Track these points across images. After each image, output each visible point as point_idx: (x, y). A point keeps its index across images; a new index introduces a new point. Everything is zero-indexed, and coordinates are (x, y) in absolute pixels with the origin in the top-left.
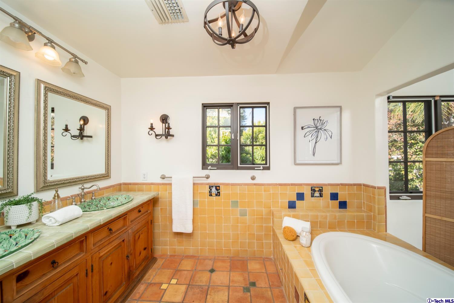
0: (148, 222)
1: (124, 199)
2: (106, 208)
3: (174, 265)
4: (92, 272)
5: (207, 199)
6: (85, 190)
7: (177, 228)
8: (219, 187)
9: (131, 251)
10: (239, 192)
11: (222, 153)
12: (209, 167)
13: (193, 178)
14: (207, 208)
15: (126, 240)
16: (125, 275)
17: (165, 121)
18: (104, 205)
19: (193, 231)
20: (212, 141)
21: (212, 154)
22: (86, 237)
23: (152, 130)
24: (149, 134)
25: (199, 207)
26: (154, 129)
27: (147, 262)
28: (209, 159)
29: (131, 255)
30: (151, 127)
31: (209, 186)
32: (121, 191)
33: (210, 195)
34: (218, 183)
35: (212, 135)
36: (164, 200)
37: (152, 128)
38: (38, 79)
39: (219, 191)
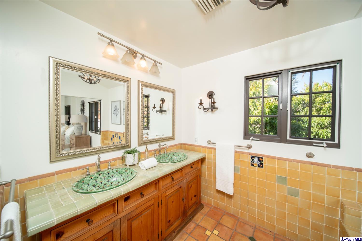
0: (197, 176)
1: (182, 156)
2: (170, 163)
3: (217, 217)
4: (162, 204)
5: (249, 168)
6: (161, 147)
7: (219, 187)
8: (262, 158)
9: (185, 196)
10: (287, 169)
11: (266, 120)
12: (251, 138)
13: (235, 146)
14: (248, 176)
15: (182, 187)
16: (181, 212)
17: (211, 97)
18: (171, 158)
19: (234, 193)
20: (254, 109)
21: (255, 120)
22: (158, 181)
23: (201, 105)
24: (199, 108)
25: (240, 174)
26: (203, 104)
27: (197, 206)
28: (251, 124)
29: (185, 198)
30: (200, 102)
31: (251, 156)
32: (181, 149)
33: (251, 165)
34: (261, 155)
35: (255, 103)
36: (210, 160)
37: (201, 104)
38: (139, 80)
39: (262, 163)
